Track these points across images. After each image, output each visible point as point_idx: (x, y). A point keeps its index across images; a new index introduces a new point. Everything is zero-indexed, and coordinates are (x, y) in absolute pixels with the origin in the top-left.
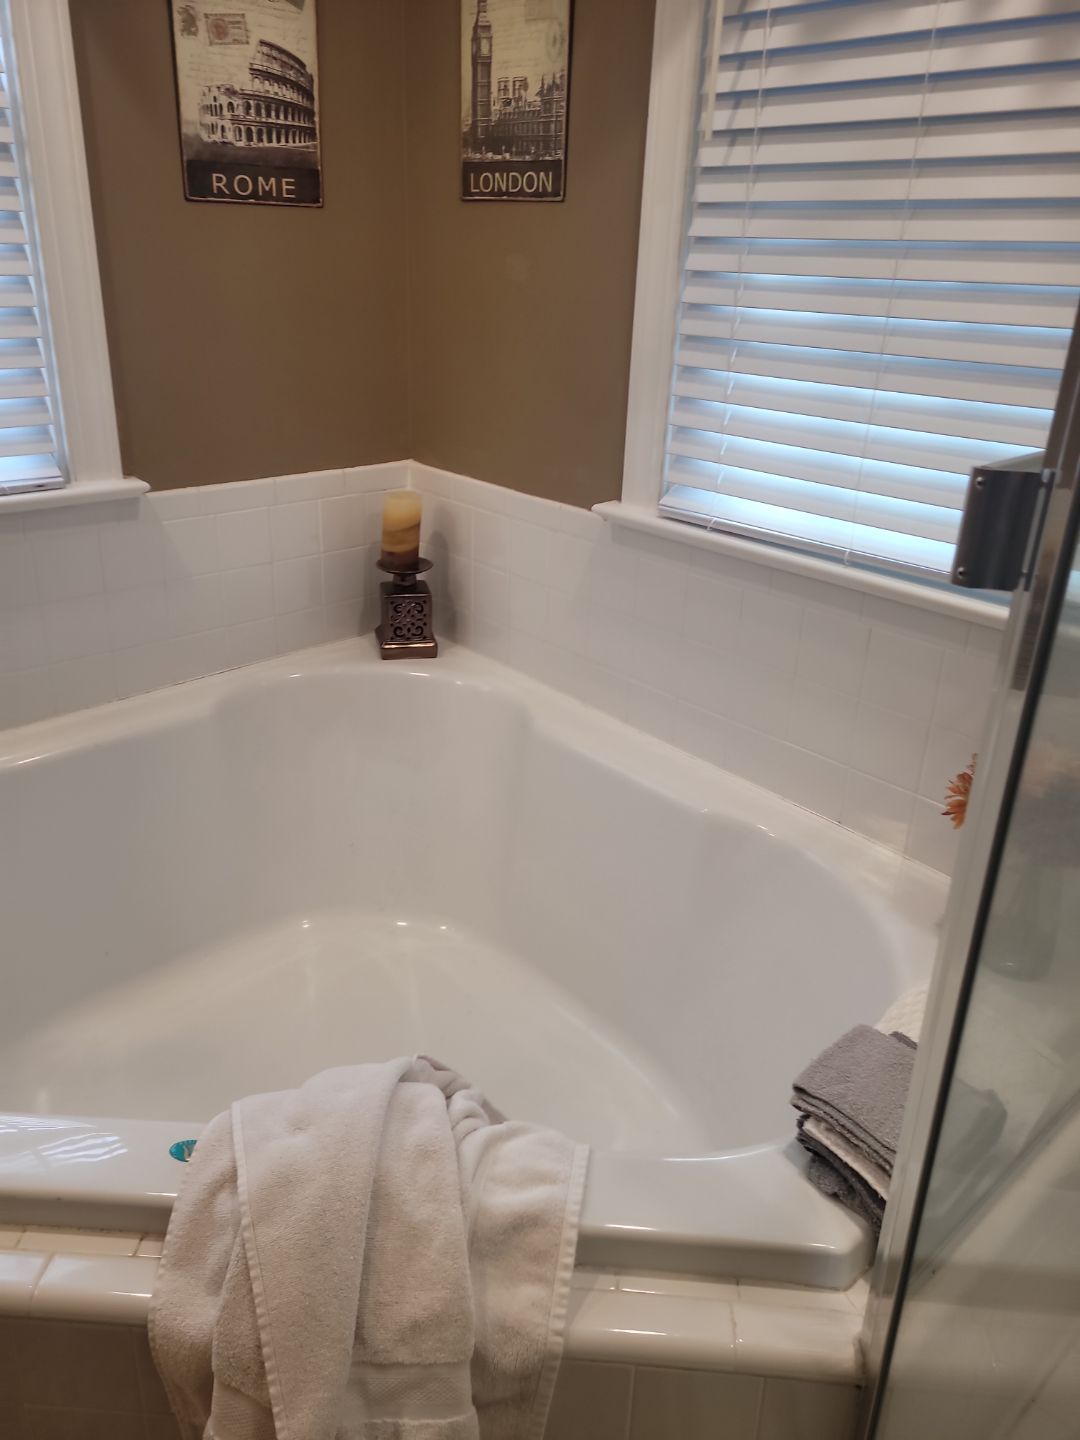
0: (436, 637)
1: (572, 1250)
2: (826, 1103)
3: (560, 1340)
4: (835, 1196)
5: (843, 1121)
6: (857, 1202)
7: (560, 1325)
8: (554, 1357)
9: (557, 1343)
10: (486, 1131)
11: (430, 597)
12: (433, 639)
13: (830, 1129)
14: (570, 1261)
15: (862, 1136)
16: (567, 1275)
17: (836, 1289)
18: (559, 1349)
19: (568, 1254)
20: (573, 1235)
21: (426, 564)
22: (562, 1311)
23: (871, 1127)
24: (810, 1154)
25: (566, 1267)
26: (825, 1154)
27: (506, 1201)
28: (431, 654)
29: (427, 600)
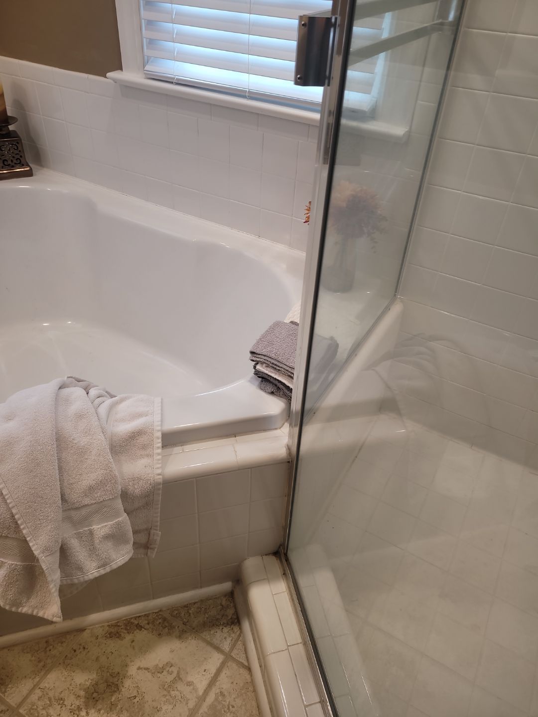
0: (30, 165)
1: (160, 440)
2: (265, 356)
3: (161, 477)
4: (272, 393)
5: (273, 361)
6: (281, 393)
7: (159, 471)
8: (159, 484)
9: (159, 479)
10: (109, 401)
11: (21, 140)
12: (28, 166)
13: (268, 366)
14: (160, 445)
15: (281, 365)
16: (159, 451)
17: (276, 429)
18: (161, 481)
19: (158, 443)
20: (159, 434)
21: (13, 120)
22: (159, 466)
23: (284, 361)
24: (261, 379)
25: (158, 448)
26: (266, 377)
27: (124, 428)
28: (29, 174)
29: (19, 141)
